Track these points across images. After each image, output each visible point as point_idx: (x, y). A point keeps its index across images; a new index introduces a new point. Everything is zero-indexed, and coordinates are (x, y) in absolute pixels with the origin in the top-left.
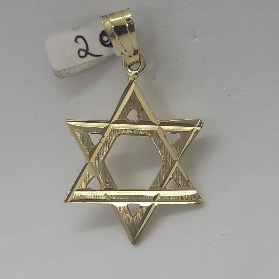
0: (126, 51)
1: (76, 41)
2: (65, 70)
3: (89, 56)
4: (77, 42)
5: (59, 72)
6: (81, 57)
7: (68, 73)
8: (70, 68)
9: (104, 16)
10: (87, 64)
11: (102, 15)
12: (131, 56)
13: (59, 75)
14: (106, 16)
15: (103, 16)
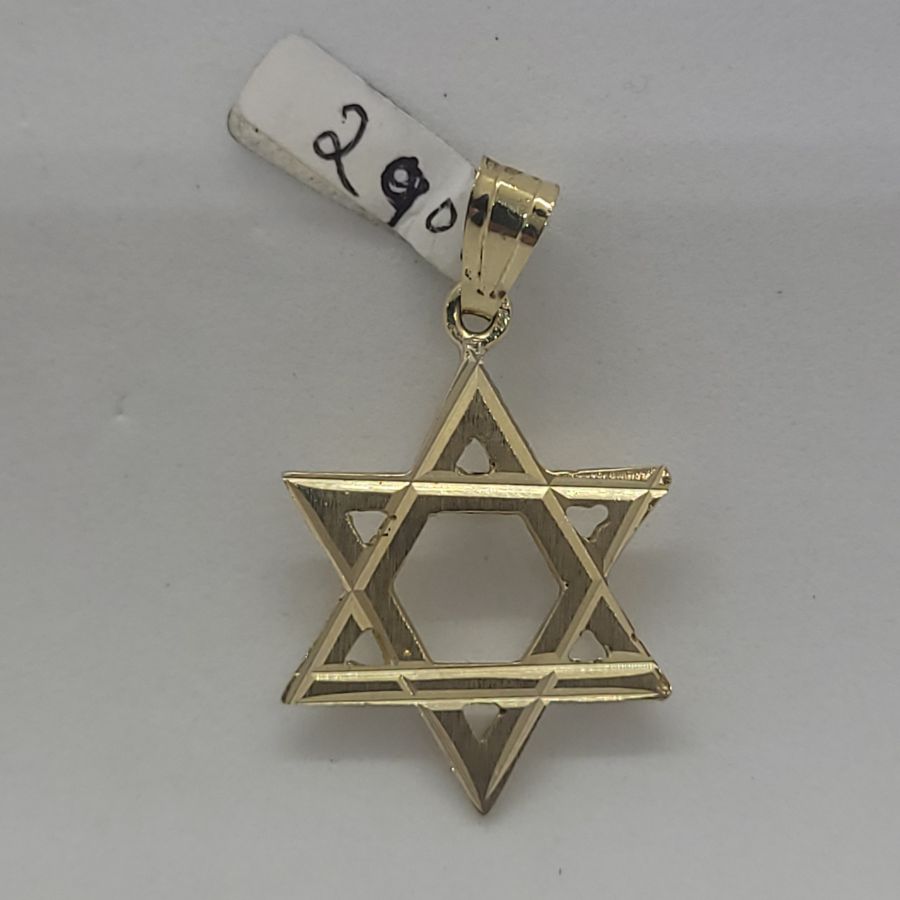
0: (479, 274)
1: (346, 109)
2: (257, 131)
3: (332, 163)
4: (344, 115)
5: (242, 118)
6: (316, 145)
7: (258, 143)
8: (271, 140)
9: (492, 161)
10: (310, 175)
11: (491, 158)
12: (482, 294)
13: (234, 123)
14: (496, 164)
15: (488, 160)
